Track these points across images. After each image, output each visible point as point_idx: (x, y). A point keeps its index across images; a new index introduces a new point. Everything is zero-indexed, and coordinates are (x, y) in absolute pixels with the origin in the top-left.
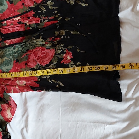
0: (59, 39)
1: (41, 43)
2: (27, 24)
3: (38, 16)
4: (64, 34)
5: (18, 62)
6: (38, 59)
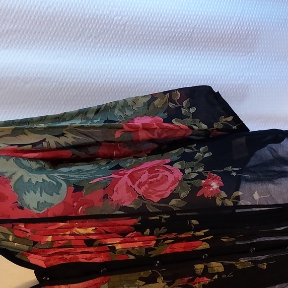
2: (118, 247)
3: (148, 231)
4: (221, 269)
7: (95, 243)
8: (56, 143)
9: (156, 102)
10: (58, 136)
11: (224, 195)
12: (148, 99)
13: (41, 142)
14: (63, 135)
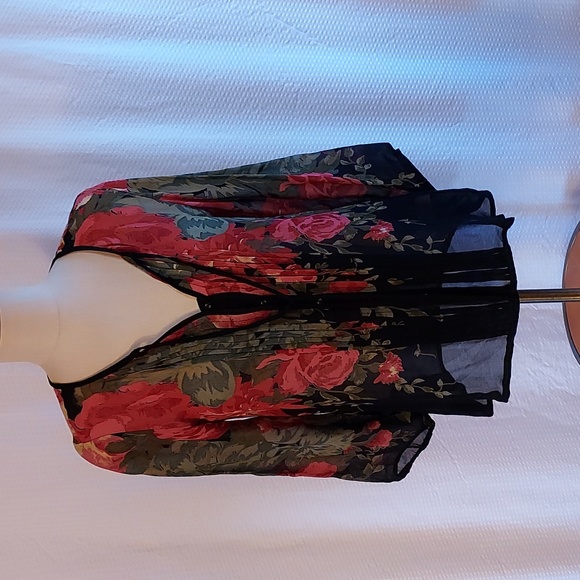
0: (374, 326)
1: (323, 334)
2: (279, 280)
3: (309, 265)
4: (391, 315)
5: (250, 380)
6: (309, 373)
7: (255, 273)
8: (218, 192)
9: (326, 159)
10: (220, 186)
11: (393, 238)
12: (317, 156)
13: (202, 191)
14: (224, 185)
